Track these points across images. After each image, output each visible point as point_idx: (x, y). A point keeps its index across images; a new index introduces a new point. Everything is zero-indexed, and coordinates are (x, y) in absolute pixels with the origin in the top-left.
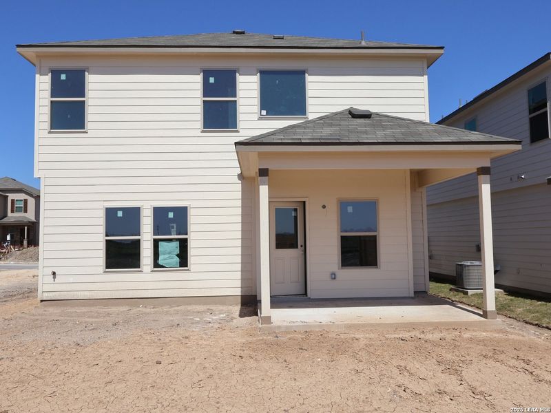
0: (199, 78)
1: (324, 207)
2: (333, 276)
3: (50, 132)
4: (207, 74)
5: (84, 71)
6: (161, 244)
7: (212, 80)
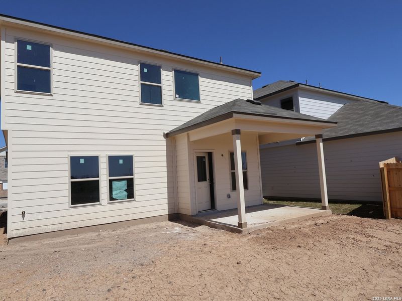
0: (137, 68)
1: (222, 155)
2: (229, 196)
3: (16, 92)
4: (143, 66)
5: (49, 47)
6: (113, 182)
7: (146, 70)
